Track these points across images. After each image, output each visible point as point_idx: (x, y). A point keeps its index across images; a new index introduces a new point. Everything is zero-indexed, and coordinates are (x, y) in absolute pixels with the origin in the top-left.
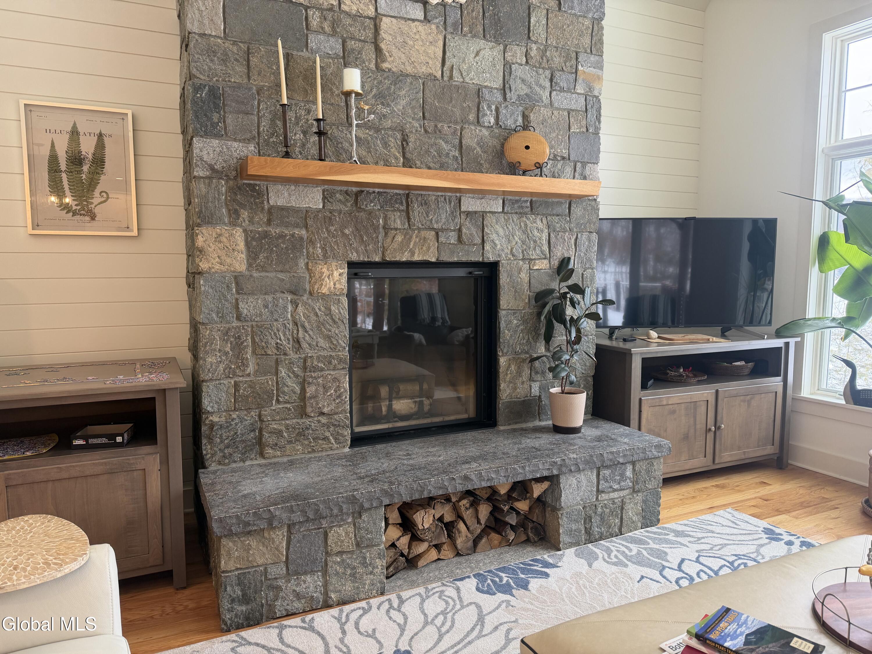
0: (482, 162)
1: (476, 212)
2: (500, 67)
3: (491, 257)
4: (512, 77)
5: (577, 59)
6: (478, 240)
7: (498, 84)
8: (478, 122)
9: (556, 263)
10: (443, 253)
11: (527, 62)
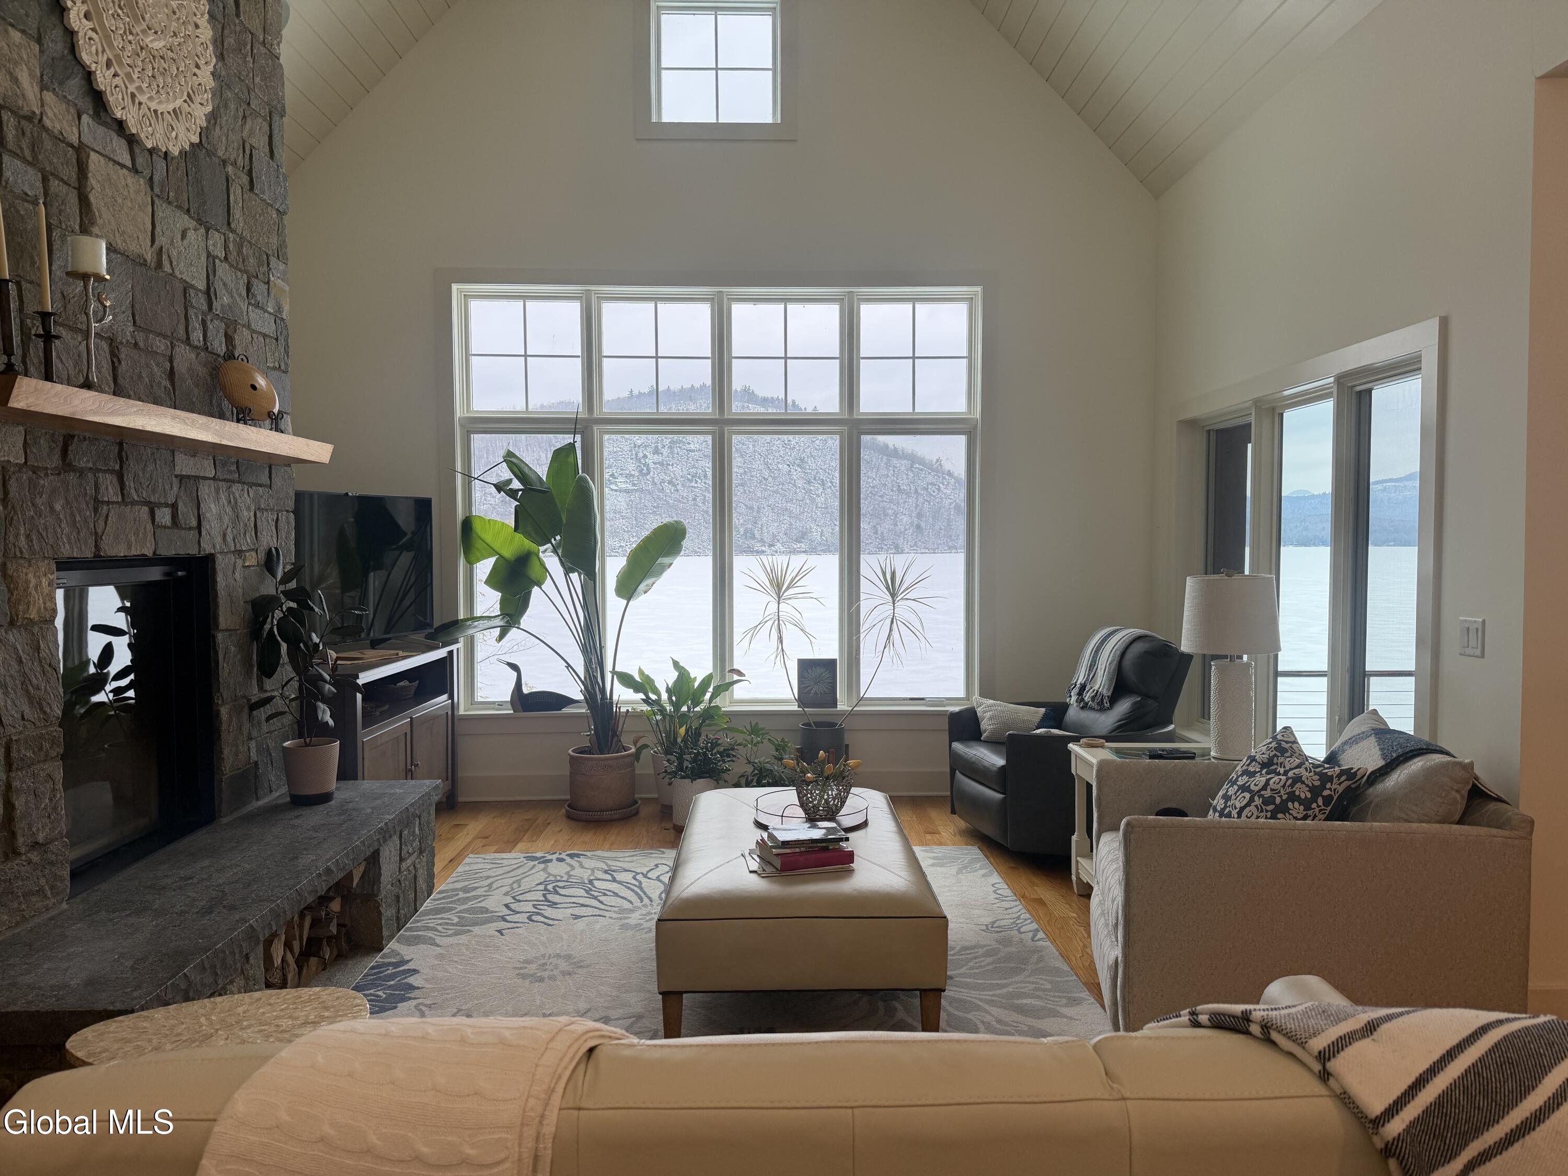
0: (194, 399)
1: (188, 477)
2: (203, 258)
3: (207, 549)
4: (217, 277)
5: (268, 265)
6: (194, 523)
7: (201, 285)
8: (188, 338)
9: (262, 556)
10: (160, 545)
11: (226, 258)
